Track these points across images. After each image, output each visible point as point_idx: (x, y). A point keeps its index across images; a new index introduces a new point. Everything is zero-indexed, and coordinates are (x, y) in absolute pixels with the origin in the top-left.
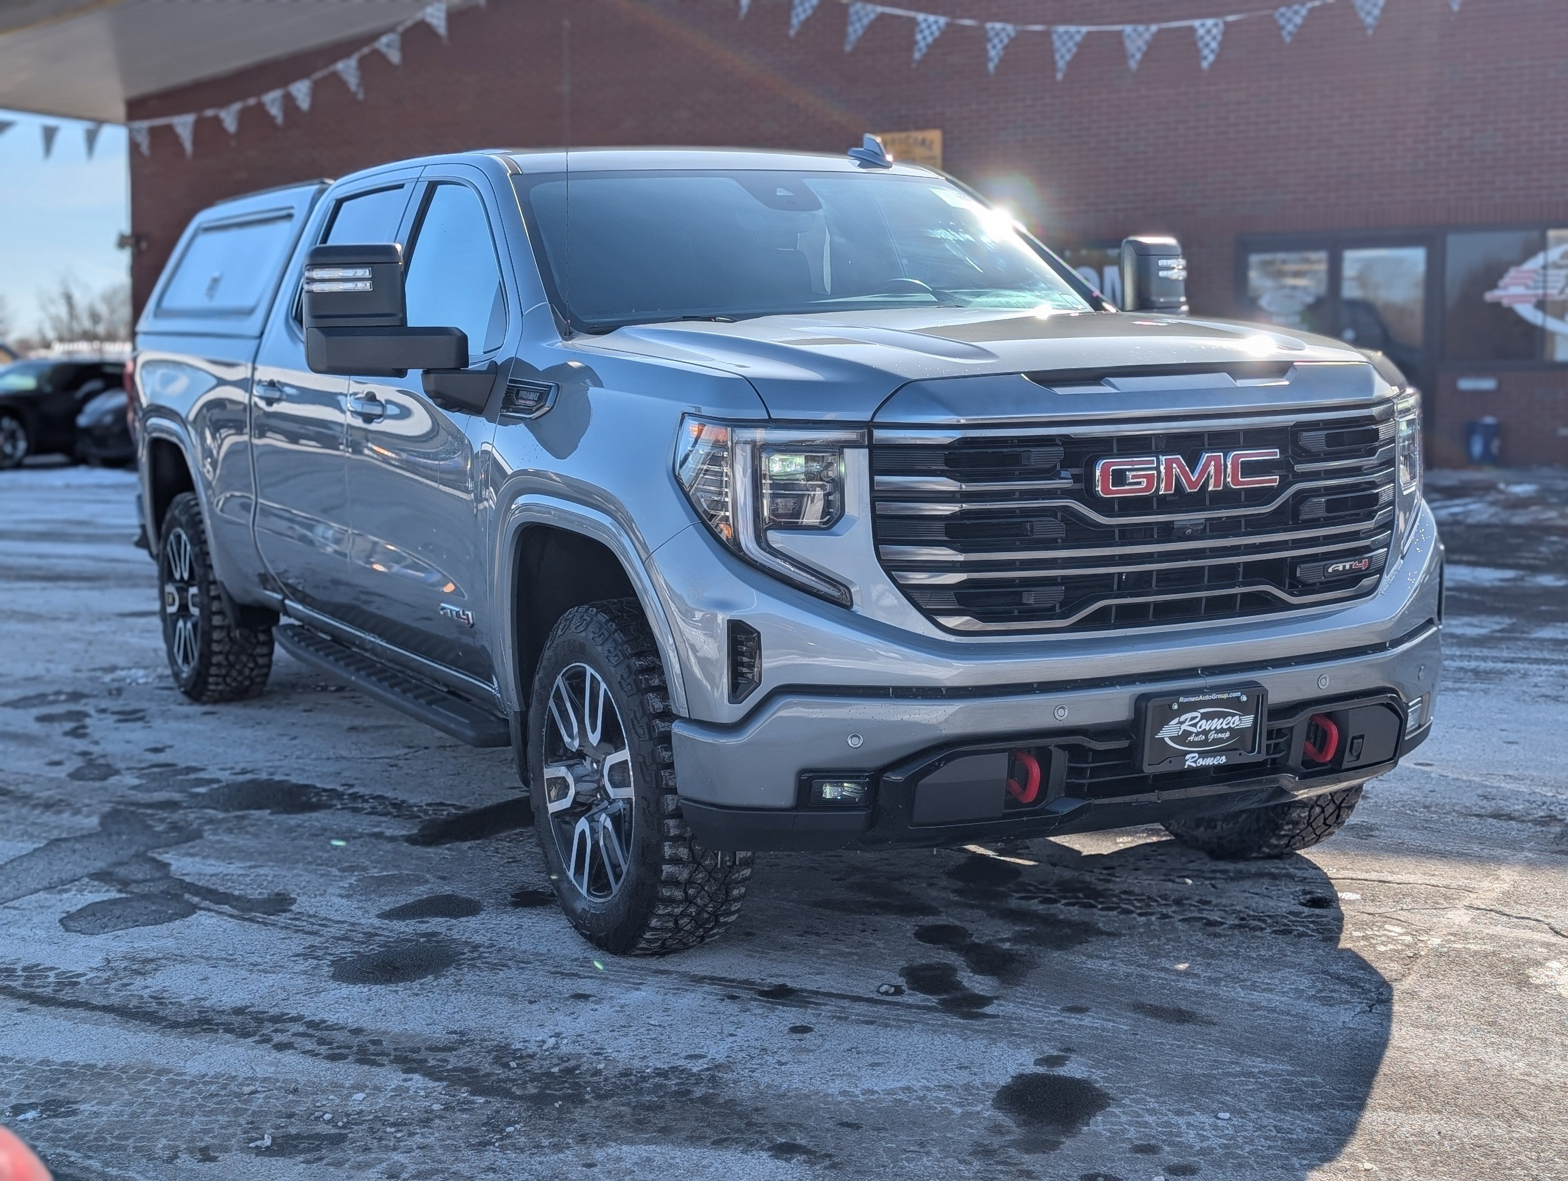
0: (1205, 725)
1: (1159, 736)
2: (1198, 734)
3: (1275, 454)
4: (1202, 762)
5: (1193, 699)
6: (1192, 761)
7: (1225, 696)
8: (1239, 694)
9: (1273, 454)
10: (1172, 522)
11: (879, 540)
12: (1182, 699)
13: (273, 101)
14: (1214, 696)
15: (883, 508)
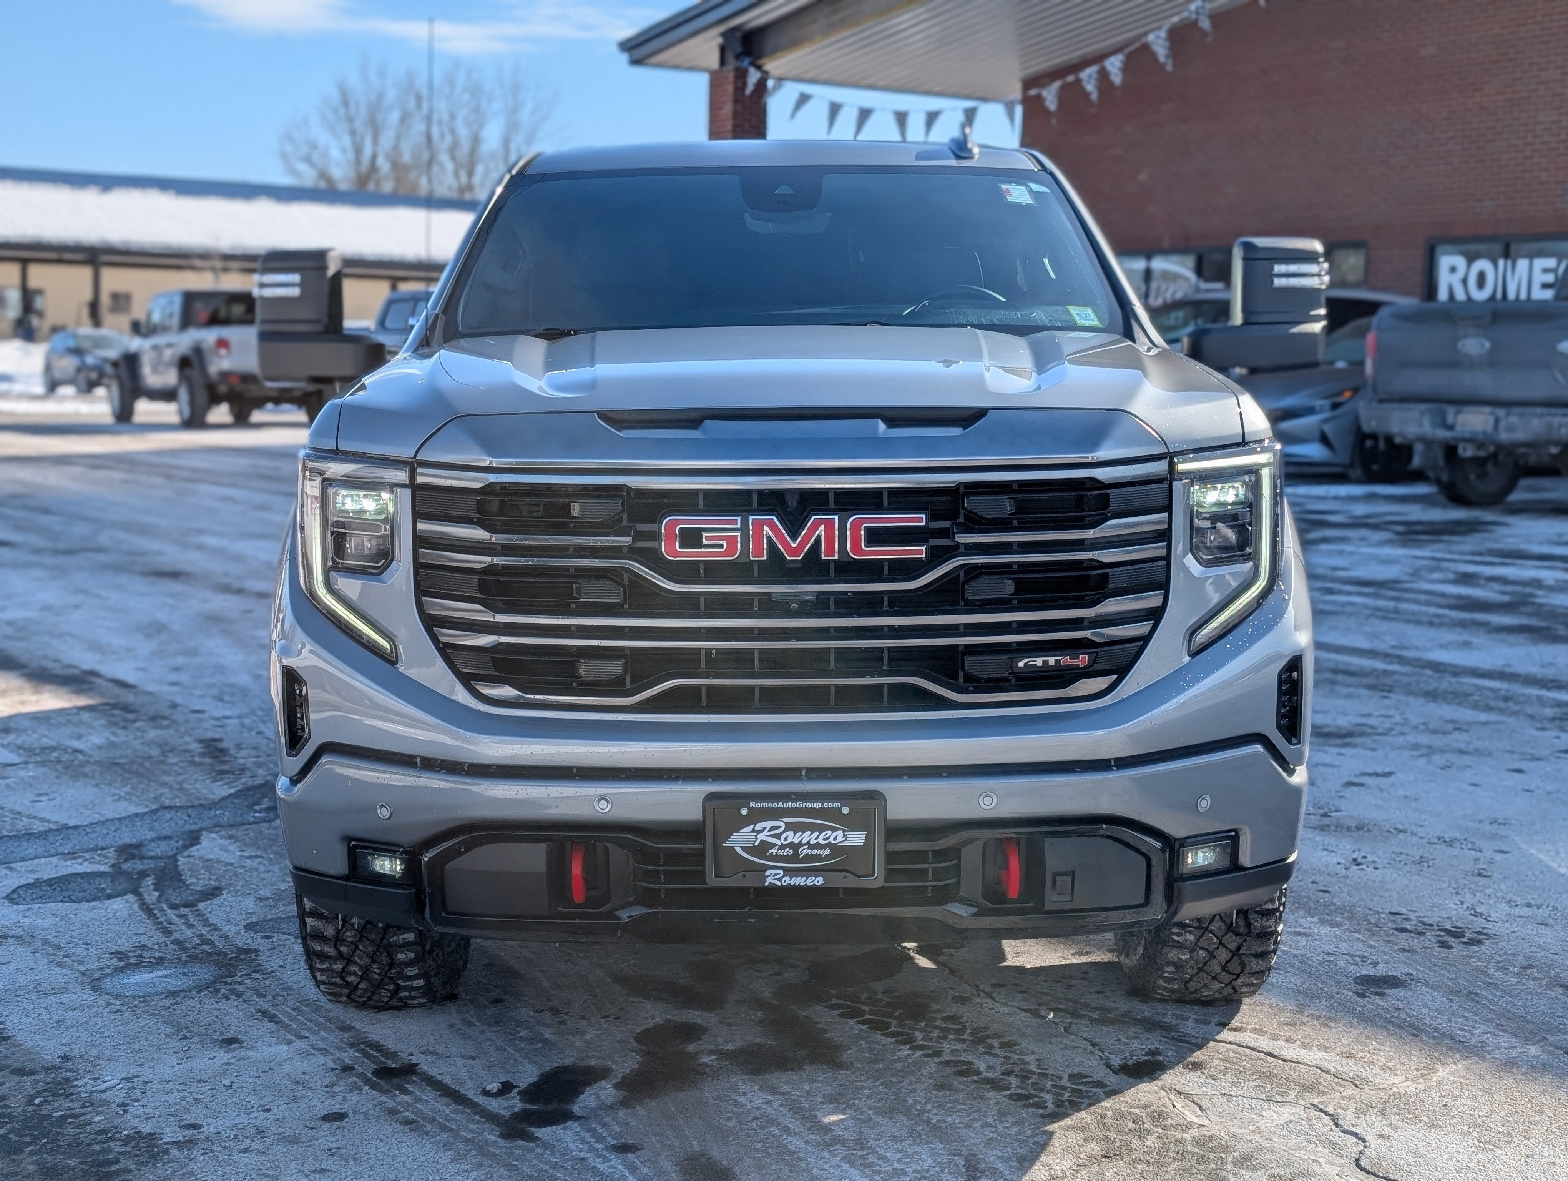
0: (792, 837)
1: (727, 844)
2: (782, 847)
3: (920, 520)
4: (787, 881)
5: (770, 805)
6: (773, 877)
7: (818, 806)
8: (838, 805)
9: (921, 520)
10: (770, 594)
11: (422, 590)
12: (752, 804)
13: (1090, 76)
14: (800, 805)
15: (430, 555)
